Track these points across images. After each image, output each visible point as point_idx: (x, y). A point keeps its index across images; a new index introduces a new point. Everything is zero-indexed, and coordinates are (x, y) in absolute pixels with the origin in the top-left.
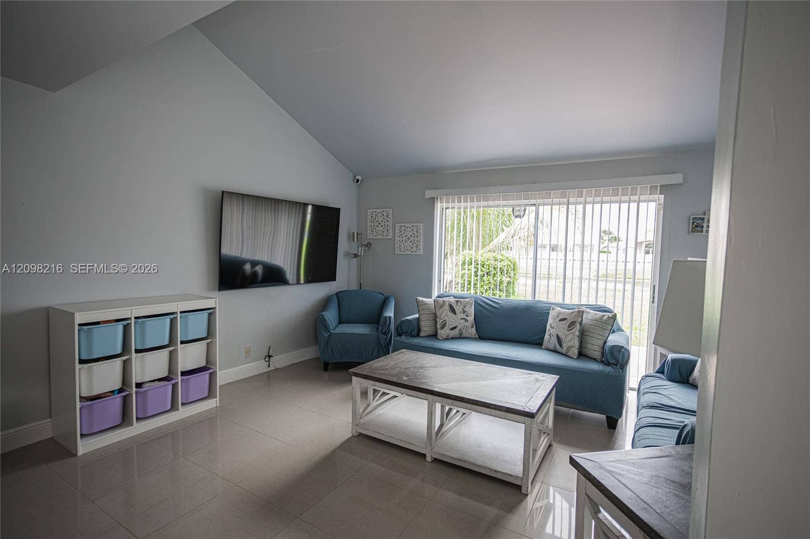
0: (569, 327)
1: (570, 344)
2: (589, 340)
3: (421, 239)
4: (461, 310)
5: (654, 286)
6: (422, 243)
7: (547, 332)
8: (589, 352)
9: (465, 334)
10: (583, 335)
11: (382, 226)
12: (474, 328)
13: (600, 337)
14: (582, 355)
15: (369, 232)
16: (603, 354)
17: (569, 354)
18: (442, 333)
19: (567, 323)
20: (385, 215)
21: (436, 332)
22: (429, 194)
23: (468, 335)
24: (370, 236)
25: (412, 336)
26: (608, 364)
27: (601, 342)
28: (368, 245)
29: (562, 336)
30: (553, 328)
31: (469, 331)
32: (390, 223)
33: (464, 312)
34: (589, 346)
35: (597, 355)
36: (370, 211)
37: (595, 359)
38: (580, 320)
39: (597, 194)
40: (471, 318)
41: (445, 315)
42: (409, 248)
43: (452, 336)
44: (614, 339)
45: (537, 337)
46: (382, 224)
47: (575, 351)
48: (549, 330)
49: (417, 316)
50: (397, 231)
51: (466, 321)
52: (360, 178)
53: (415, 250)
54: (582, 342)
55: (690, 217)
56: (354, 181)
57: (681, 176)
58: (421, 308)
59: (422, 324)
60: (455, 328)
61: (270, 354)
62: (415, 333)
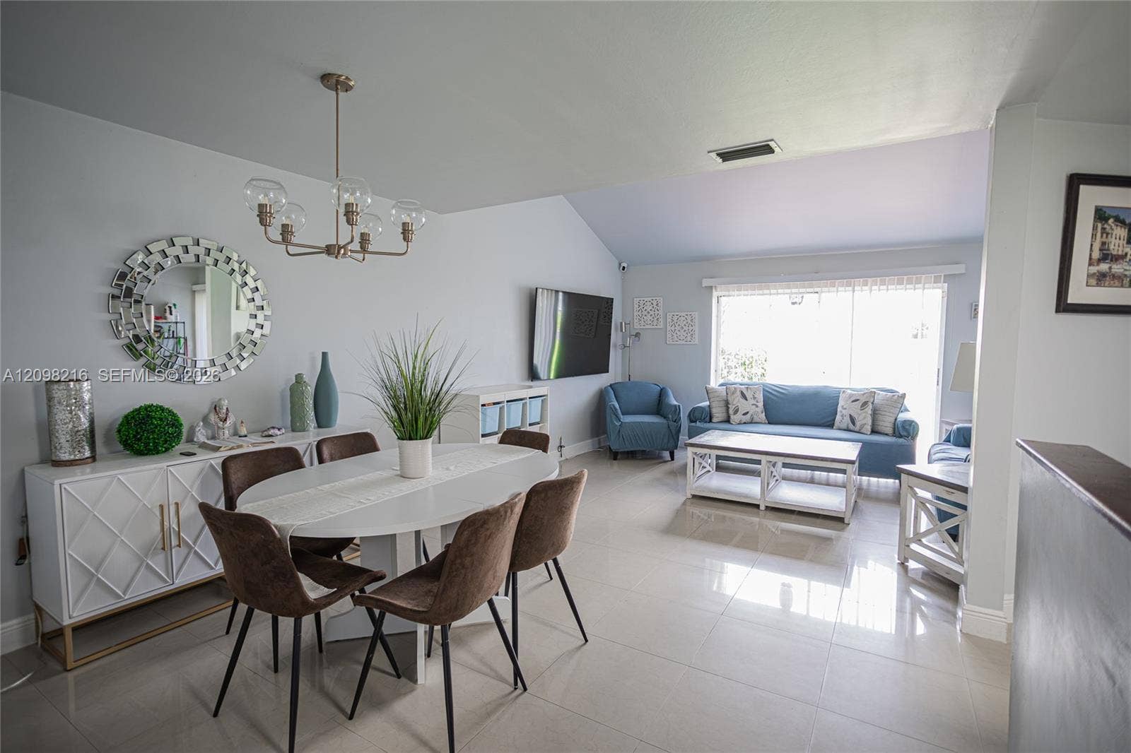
0: (861, 407)
1: (863, 422)
2: (880, 417)
3: (696, 328)
4: (752, 397)
5: (939, 370)
6: (697, 332)
7: (838, 413)
8: (880, 429)
9: (756, 419)
10: (875, 413)
11: (651, 315)
12: (764, 414)
13: (891, 415)
14: (874, 432)
15: (635, 321)
16: (894, 429)
17: (862, 431)
18: (734, 418)
19: (859, 404)
20: (655, 304)
21: (729, 417)
22: (706, 283)
23: (760, 421)
24: (637, 326)
25: (706, 422)
26: (901, 436)
27: (892, 420)
28: (637, 335)
29: (855, 415)
30: (845, 409)
31: (760, 416)
32: (661, 312)
33: (755, 398)
34: (881, 423)
35: (889, 430)
36: (636, 300)
37: (886, 434)
38: (872, 400)
39: (883, 283)
40: (761, 404)
41: (736, 401)
42: (682, 338)
43: (744, 421)
44: (903, 416)
45: (829, 419)
46: (652, 313)
47: (869, 428)
48: (841, 412)
49: (708, 403)
50: (668, 320)
51: (757, 406)
52: (625, 265)
53: (689, 339)
54: (874, 421)
55: (972, 304)
56: (619, 269)
57: (963, 266)
58: (711, 395)
59: (714, 411)
60: (746, 414)
61: (562, 444)
62: (708, 419)
